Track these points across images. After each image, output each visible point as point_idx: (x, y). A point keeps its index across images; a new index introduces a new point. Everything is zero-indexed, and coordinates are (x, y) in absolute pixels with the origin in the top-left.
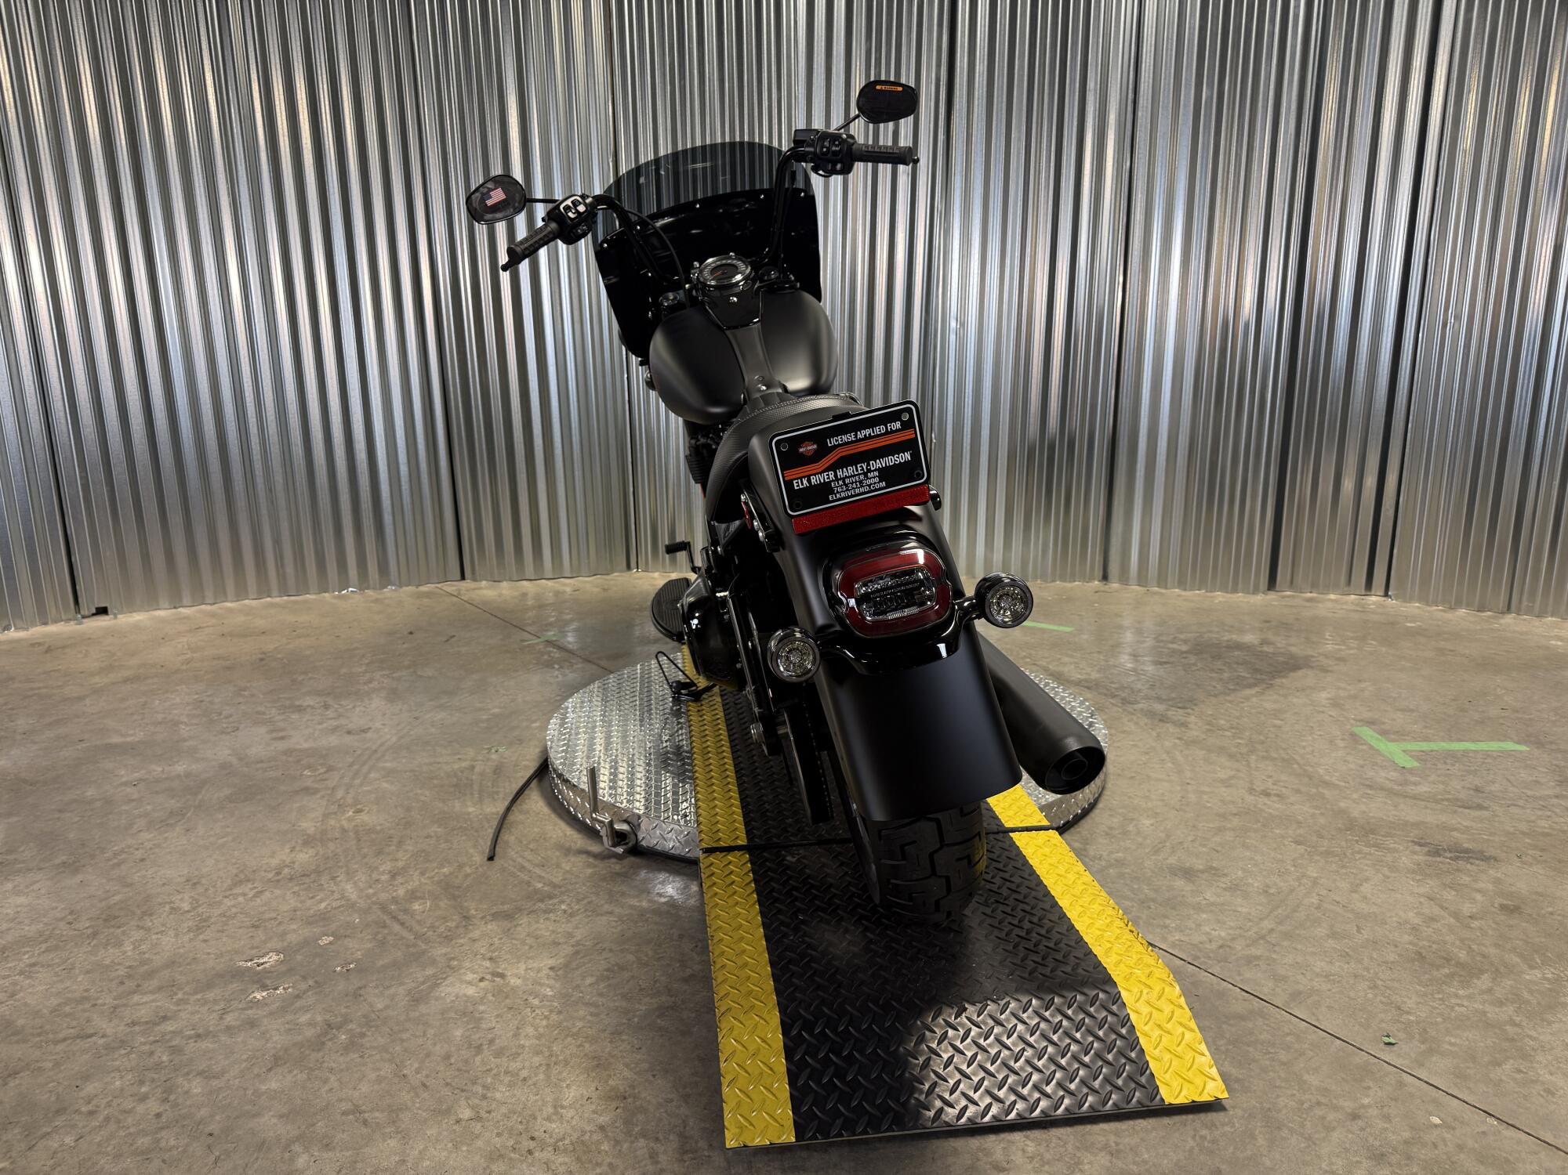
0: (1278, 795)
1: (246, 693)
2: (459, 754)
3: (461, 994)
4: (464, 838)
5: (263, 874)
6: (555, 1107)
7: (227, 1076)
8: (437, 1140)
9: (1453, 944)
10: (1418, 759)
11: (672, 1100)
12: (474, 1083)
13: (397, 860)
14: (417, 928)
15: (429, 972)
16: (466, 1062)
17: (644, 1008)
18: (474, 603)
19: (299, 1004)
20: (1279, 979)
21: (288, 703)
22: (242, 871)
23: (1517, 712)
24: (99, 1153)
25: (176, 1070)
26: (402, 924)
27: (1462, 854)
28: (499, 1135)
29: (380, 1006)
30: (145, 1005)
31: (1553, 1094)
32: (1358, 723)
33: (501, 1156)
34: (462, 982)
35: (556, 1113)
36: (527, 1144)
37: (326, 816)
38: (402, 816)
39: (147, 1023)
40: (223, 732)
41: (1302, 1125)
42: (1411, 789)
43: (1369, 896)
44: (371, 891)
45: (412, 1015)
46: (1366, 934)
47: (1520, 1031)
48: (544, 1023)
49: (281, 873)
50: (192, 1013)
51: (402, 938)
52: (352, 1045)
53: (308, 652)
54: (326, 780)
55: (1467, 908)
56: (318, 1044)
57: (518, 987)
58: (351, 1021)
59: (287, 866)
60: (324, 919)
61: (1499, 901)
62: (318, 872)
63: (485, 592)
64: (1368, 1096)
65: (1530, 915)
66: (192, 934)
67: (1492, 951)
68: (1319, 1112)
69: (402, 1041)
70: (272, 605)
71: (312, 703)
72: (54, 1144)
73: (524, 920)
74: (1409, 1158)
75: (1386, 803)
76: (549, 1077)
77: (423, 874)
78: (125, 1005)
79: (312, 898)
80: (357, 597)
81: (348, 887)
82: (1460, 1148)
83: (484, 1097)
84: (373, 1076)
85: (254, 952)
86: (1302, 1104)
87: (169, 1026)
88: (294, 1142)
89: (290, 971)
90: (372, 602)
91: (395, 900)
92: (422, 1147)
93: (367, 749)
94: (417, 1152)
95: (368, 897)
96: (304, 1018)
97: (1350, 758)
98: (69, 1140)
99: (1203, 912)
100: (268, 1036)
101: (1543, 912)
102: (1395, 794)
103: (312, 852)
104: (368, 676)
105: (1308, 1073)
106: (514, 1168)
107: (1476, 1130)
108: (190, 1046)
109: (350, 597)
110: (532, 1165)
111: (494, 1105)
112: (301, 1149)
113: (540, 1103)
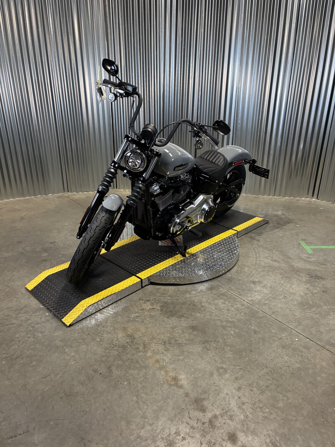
0: (278, 261)
7: (46, 332)
8: (94, 346)
9: (310, 300)
10: (313, 251)
11: (141, 337)
12: (99, 333)
16: (97, 329)
17: (133, 316)
20: (270, 308)
25: (35, 331)
27: (318, 277)
28: (106, 344)
30: (23, 317)
31: (322, 334)
32: (302, 240)
33: (108, 349)
35: (117, 340)
36: (112, 346)
39: (24, 321)
41: (270, 341)
42: (310, 260)
43: (294, 288)
46: (291, 298)
47: (319, 320)
48: (112, 320)
50: (34, 318)
53: (33, 217)
55: (315, 291)
61: (323, 289)
63: (76, 196)
64: (284, 334)
65: (328, 293)
67: (318, 302)
68: (273, 338)
70: (18, 200)
74: (290, 347)
75: (303, 263)
76: (115, 332)
78: (18, 317)
80: (41, 198)
82: (300, 345)
83: (102, 336)
84: (77, 332)
86: (270, 336)
87: (30, 322)
88: (64, 346)
90: (45, 199)
93: (56, 248)
94: (90, 348)
97: (297, 251)
98: (16, 347)
99: (256, 292)
102: (305, 261)
105: (273, 330)
106: (110, 351)
107: (304, 341)
108: (36, 326)
109: (39, 198)
110: (114, 350)
111: (104, 338)
112: (66, 348)
113: (114, 337)
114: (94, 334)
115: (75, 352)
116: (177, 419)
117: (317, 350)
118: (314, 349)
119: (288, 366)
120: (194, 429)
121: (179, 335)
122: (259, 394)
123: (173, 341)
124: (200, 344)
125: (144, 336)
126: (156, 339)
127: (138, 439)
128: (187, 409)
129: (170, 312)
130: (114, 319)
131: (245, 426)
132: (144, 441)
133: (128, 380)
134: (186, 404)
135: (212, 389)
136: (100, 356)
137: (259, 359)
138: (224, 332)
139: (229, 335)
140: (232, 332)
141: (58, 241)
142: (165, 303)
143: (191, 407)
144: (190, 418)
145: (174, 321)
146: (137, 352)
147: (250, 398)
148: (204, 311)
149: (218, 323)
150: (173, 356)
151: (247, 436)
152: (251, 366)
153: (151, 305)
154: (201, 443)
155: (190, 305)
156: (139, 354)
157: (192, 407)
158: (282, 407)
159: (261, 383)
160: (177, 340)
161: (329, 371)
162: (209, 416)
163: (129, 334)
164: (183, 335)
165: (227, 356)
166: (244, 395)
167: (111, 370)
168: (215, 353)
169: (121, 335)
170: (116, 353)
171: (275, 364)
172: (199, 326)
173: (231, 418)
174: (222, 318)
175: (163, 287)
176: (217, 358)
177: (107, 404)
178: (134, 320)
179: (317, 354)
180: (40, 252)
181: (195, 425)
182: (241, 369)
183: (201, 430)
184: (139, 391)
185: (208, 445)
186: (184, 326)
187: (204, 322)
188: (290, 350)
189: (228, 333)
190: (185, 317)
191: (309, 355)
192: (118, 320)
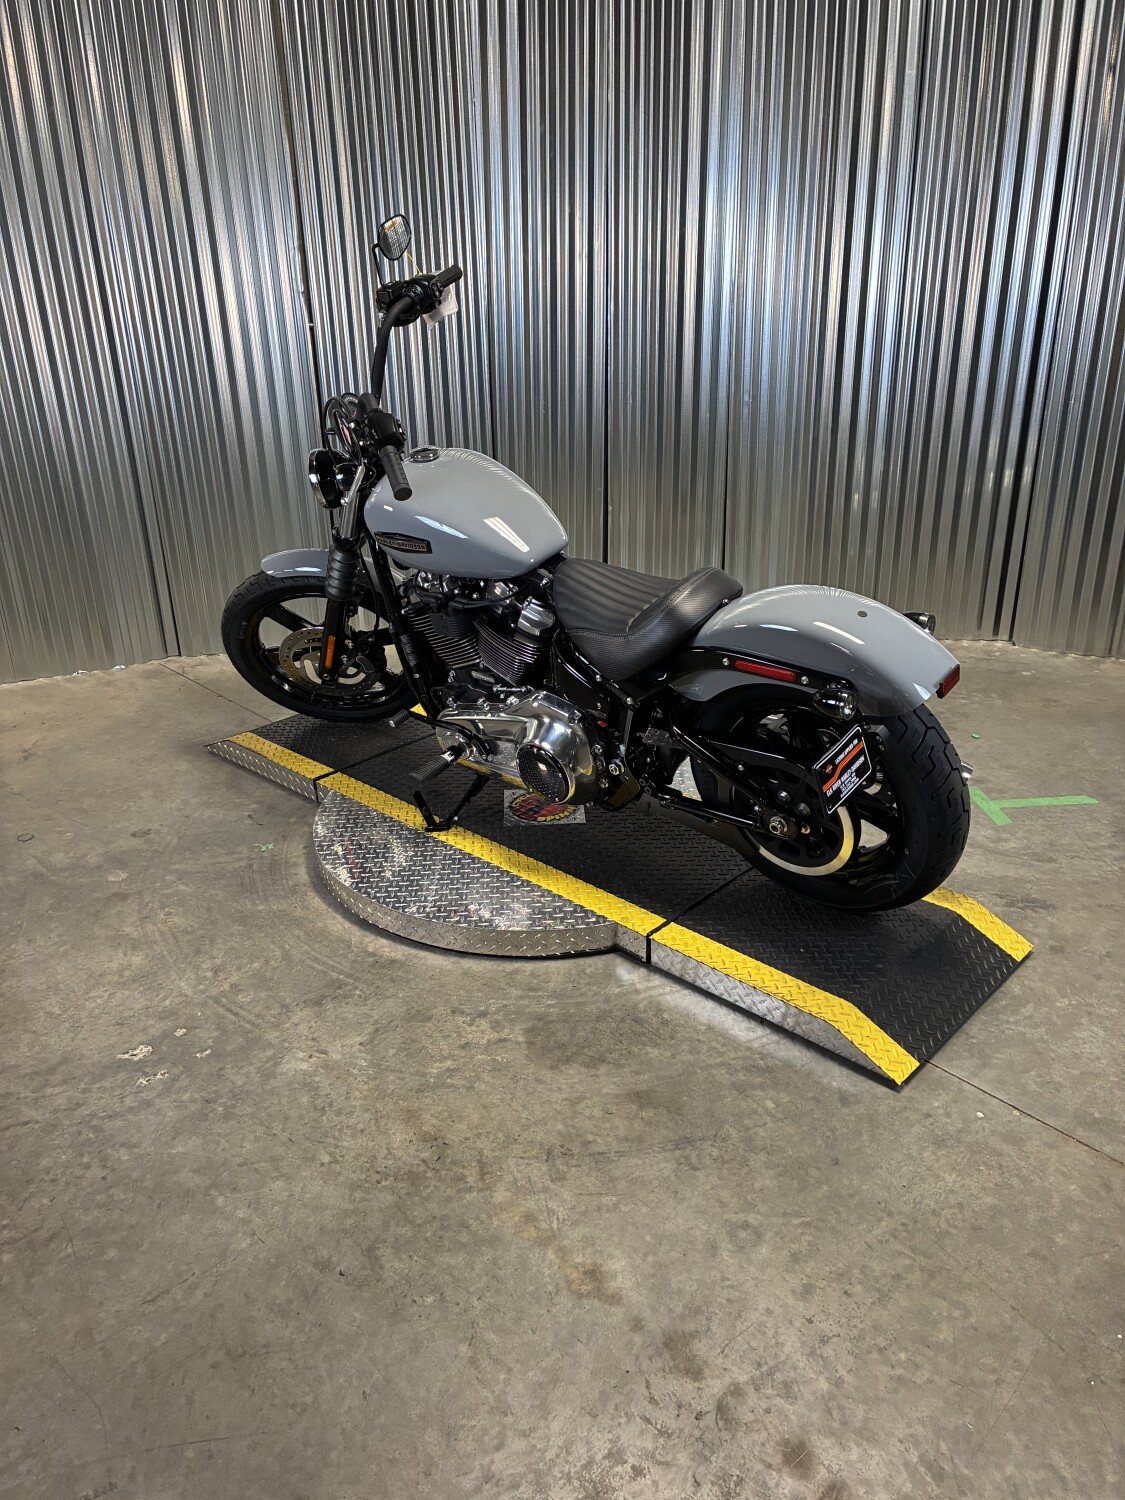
2: (233, 853)
3: (298, 1069)
4: (263, 934)
5: (109, 977)
6: (388, 1149)
7: (144, 1145)
8: (311, 1179)
10: (1011, 816)
11: (468, 1139)
12: (327, 1137)
13: (214, 958)
14: (249, 1017)
15: (269, 1053)
16: (316, 1120)
17: (436, 1071)
18: (201, 682)
19: (177, 1085)
22: (90, 976)
24: (72, 1208)
25: (104, 1144)
26: (236, 1014)
27: (1031, 903)
28: (354, 1172)
29: (240, 1083)
30: (60, 1095)
31: (1059, 1091)
33: (359, 1186)
34: (297, 1059)
35: (390, 1153)
36: (374, 1177)
37: (141, 920)
38: (205, 916)
39: (65, 1110)
41: (893, 1125)
42: (1003, 846)
44: (201, 987)
45: (266, 1088)
47: (1046, 1046)
48: (366, 1087)
49: (121, 976)
50: (98, 1099)
51: (241, 1026)
52: (227, 1116)
53: (65, 748)
56: (203, 1115)
57: (339, 1061)
58: (222, 1096)
59: (126, 969)
60: (172, 1014)
61: (1051, 942)
62: (153, 972)
64: (938, 1101)
65: (1070, 954)
66: (72, 1035)
67: (1039, 984)
68: (904, 1114)
69: (265, 1108)
72: (35, 1203)
73: (330, 1006)
74: (959, 1141)
75: (981, 860)
76: (378, 1128)
77: (239, 969)
78: (42, 1097)
79: (157, 995)
80: (89, 679)
81: (183, 984)
82: (993, 1133)
83: (337, 1146)
84: (251, 1137)
85: (126, 1046)
86: (894, 1109)
87: (85, 1111)
88: (210, 1189)
89: (161, 1060)
91: (224, 994)
92: (302, 1185)
93: (155, 851)
94: (299, 1189)
95: (202, 992)
96: (186, 1097)
98: (45, 1201)
100: (163, 1112)
101: (1079, 951)
102: (989, 851)
103: (142, 954)
106: (368, 1193)
107: (1005, 1119)
108: (108, 1125)
109: (83, 682)
110: (381, 1191)
111: (345, 1151)
112: (217, 1194)
113: (377, 1147)
114: (307, 1139)
115: (249, 1206)
116: (611, 1408)
117: (1045, 1144)
118: (1038, 1143)
119: (960, 1206)
120: (669, 1436)
121: (595, 1126)
122: (873, 1303)
123: (576, 1148)
124: (666, 1150)
125: (479, 1135)
126: (519, 1143)
127: (488, 1486)
128: (642, 1372)
129: (560, 1048)
130: (372, 1084)
131: (835, 1412)
132: (508, 1488)
133: (437, 1289)
134: (637, 1357)
135: (719, 1300)
136: (335, 1212)
137: (864, 1188)
138: (744, 1104)
139: (761, 1115)
140: (770, 1104)
141: (159, 828)
142: (540, 1019)
143: (654, 1365)
144: (652, 1400)
145: (573, 1077)
146: (459, 1191)
147: (843, 1320)
148: (672, 1038)
149: (721, 1074)
150: (581, 1197)
151: (844, 1448)
152: (838, 1213)
153: (492, 1028)
154: (696, 1481)
155: (623, 1020)
156: (467, 1196)
157: (658, 1363)
158: (951, 1341)
159: (876, 1267)
160: (590, 1142)
161: (1090, 1214)
162: (716, 1391)
163: (426, 1133)
164: (608, 1125)
165: (757, 1185)
166: (823, 1311)
167: (377, 1258)
168: (721, 1178)
169: (399, 1136)
170: (390, 1198)
171: (918, 1199)
172: (658, 1089)
173: (788, 1390)
174: (732, 1059)
175: (529, 966)
176: (725, 1194)
177: (372, 1374)
178: (440, 1084)
179: (1049, 1159)
180: (99, 867)
181: (672, 1424)
182: (808, 1224)
183: (693, 1439)
184: (475, 1325)
185: (720, 1485)
186: (608, 1094)
187: (675, 1074)
188: (962, 1152)
189: (755, 1106)
190: (609, 1063)
191: (1023, 1163)
192: (385, 1087)
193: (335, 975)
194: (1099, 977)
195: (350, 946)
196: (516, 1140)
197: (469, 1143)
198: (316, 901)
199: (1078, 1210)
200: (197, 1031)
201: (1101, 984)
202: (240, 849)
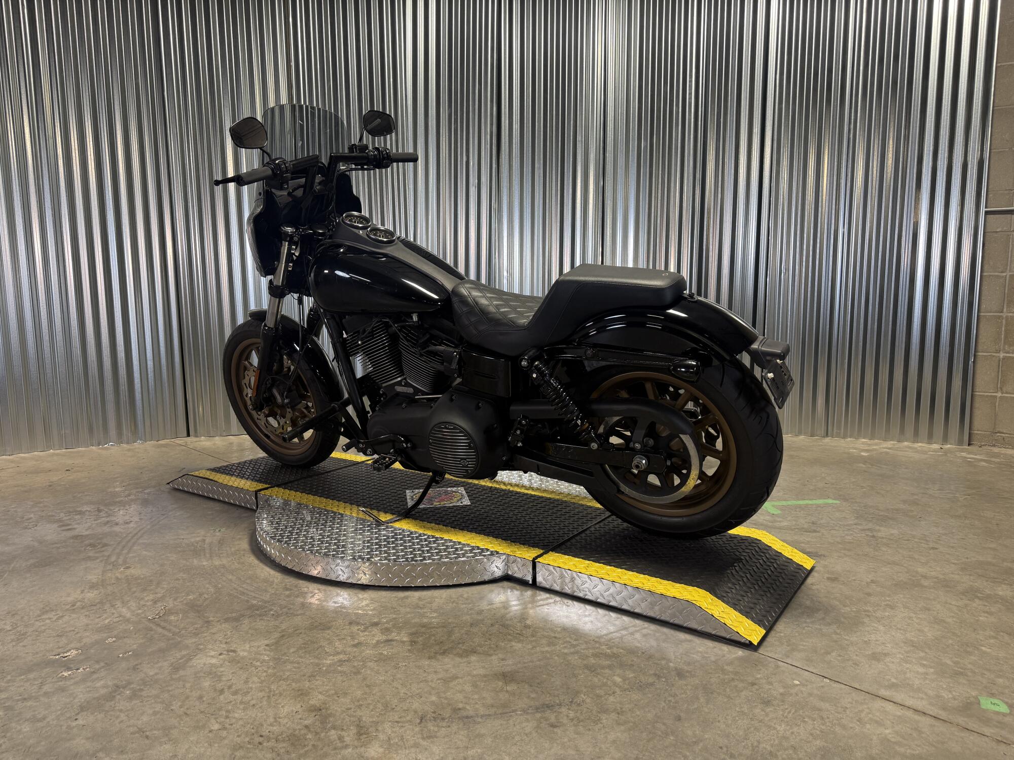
1: (41, 505)
2: (194, 533)
3: (207, 663)
5: (63, 606)
6: (275, 718)
7: (48, 720)
8: (197, 743)
10: (781, 510)
11: (351, 709)
12: (220, 709)
13: (156, 593)
14: (174, 629)
15: (184, 653)
16: (214, 699)
17: (329, 662)
18: (198, 449)
19: (95, 676)
21: (71, 510)
22: (47, 606)
23: (833, 484)
25: (10, 719)
26: (164, 628)
28: (238, 736)
29: (151, 673)
31: (858, 665)
33: (241, 747)
34: (207, 656)
35: (276, 721)
36: (258, 739)
37: (104, 572)
38: (158, 569)
40: (26, 528)
41: (725, 690)
42: (777, 524)
44: (140, 611)
45: (174, 676)
47: (838, 636)
48: (265, 674)
49: (75, 605)
50: (18, 687)
51: (164, 636)
52: (135, 695)
53: (83, 481)
54: (103, 551)
56: (110, 697)
57: (245, 657)
58: (132, 683)
59: (79, 601)
60: (108, 629)
61: (827, 575)
62: (101, 603)
63: (204, 443)
64: (760, 674)
65: (843, 581)
66: (14, 643)
68: (733, 684)
69: (169, 691)
70: (53, 455)
71: (88, 509)
73: (246, 621)
74: (783, 701)
76: (270, 703)
77: (175, 600)
79: (99, 617)
80: (116, 448)
81: (124, 610)
82: (810, 695)
84: (151, 712)
85: (60, 650)
86: (724, 680)
88: (98, 752)
89: (87, 659)
90: (126, 450)
92: (187, 747)
94: (184, 750)
95: (137, 614)
100: (75, 695)
101: (850, 579)
102: (769, 527)
103: (96, 592)
104: (127, 492)
105: (727, 665)
106: (250, 752)
107: (819, 685)
108: (20, 705)
109: (110, 448)
110: (262, 750)
111: (234, 721)
112: (104, 755)
113: (265, 717)
114: (202, 712)
117: (856, 701)
118: (850, 700)
119: (794, 748)
121: (465, 697)
123: (447, 713)
124: (528, 713)
125: (360, 706)
126: (396, 711)
129: (438, 644)
130: (270, 671)
137: (706, 736)
138: (596, 680)
139: (610, 687)
140: (618, 680)
141: (138, 520)
142: (424, 626)
145: (449, 664)
148: (533, 636)
149: (574, 660)
150: (449, 750)
153: (382, 633)
155: (492, 625)
156: (343, 752)
160: (459, 709)
161: (908, 751)
163: (312, 706)
164: (476, 696)
165: (612, 736)
168: (577, 734)
169: (288, 708)
170: (269, 756)
171: (755, 744)
172: (521, 670)
174: (584, 649)
175: (417, 594)
178: (331, 671)
179: (862, 711)
186: (477, 675)
187: (535, 660)
188: (787, 709)
189: (605, 680)
190: (479, 653)
191: (841, 715)
192: (281, 673)
193: (255, 602)
194: (869, 594)
195: (271, 585)
196: (394, 709)
197: (351, 712)
198: (252, 560)
199: (897, 748)
200: (125, 640)
201: (872, 599)
202: (199, 531)
